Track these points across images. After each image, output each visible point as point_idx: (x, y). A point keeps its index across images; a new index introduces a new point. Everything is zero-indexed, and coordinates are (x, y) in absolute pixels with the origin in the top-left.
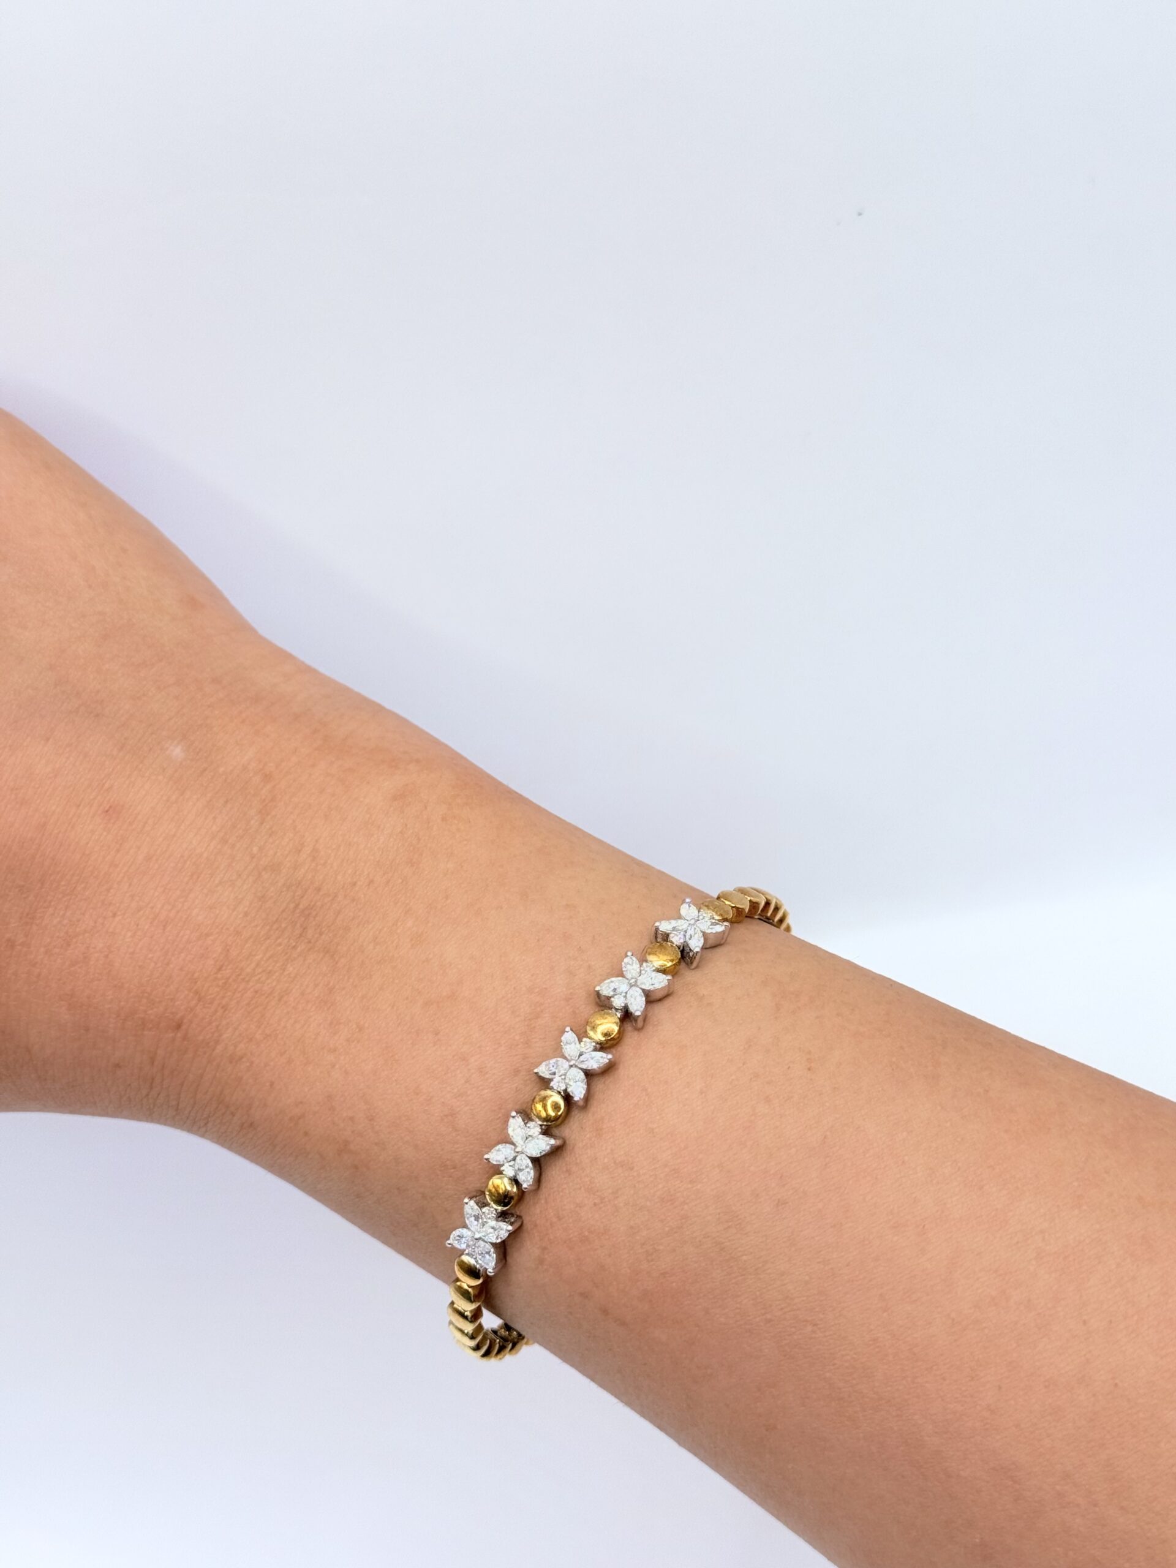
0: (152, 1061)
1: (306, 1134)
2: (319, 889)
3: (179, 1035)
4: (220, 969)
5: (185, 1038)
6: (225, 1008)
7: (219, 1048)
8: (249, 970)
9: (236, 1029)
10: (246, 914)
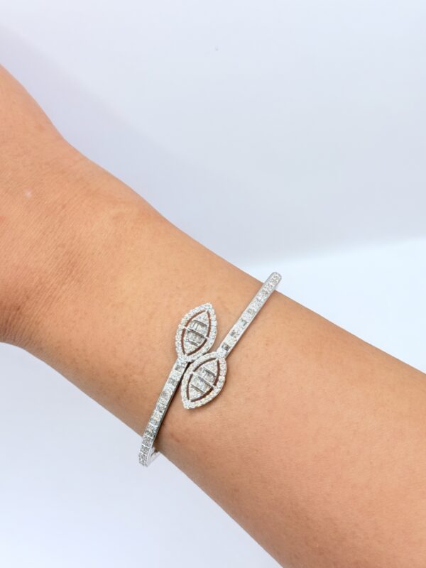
0: (7, 322)
1: (60, 354)
2: (79, 255)
3: (18, 312)
4: (37, 287)
5: (20, 313)
6: (37, 302)
7: (32, 318)
8: (48, 287)
9: (40, 311)
10: (50, 264)
